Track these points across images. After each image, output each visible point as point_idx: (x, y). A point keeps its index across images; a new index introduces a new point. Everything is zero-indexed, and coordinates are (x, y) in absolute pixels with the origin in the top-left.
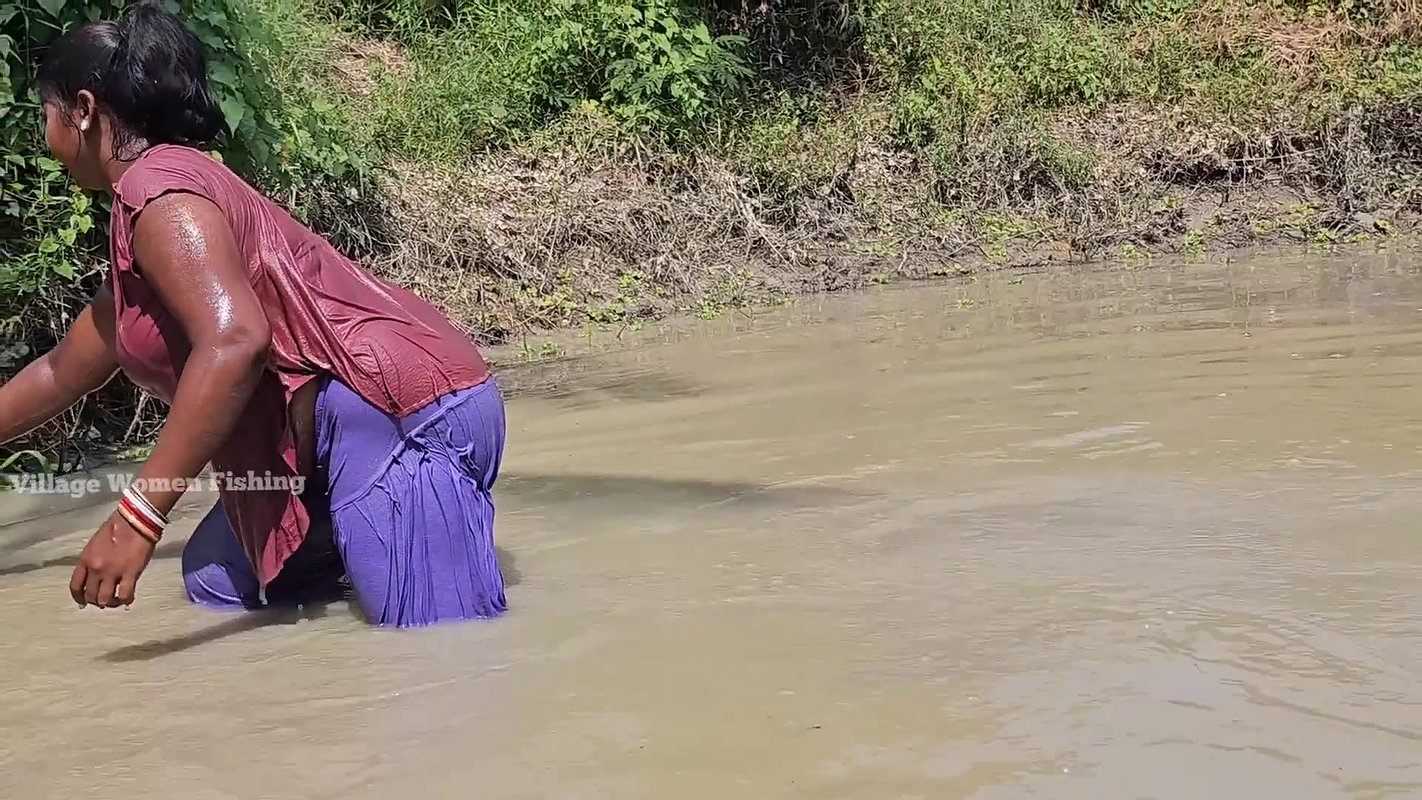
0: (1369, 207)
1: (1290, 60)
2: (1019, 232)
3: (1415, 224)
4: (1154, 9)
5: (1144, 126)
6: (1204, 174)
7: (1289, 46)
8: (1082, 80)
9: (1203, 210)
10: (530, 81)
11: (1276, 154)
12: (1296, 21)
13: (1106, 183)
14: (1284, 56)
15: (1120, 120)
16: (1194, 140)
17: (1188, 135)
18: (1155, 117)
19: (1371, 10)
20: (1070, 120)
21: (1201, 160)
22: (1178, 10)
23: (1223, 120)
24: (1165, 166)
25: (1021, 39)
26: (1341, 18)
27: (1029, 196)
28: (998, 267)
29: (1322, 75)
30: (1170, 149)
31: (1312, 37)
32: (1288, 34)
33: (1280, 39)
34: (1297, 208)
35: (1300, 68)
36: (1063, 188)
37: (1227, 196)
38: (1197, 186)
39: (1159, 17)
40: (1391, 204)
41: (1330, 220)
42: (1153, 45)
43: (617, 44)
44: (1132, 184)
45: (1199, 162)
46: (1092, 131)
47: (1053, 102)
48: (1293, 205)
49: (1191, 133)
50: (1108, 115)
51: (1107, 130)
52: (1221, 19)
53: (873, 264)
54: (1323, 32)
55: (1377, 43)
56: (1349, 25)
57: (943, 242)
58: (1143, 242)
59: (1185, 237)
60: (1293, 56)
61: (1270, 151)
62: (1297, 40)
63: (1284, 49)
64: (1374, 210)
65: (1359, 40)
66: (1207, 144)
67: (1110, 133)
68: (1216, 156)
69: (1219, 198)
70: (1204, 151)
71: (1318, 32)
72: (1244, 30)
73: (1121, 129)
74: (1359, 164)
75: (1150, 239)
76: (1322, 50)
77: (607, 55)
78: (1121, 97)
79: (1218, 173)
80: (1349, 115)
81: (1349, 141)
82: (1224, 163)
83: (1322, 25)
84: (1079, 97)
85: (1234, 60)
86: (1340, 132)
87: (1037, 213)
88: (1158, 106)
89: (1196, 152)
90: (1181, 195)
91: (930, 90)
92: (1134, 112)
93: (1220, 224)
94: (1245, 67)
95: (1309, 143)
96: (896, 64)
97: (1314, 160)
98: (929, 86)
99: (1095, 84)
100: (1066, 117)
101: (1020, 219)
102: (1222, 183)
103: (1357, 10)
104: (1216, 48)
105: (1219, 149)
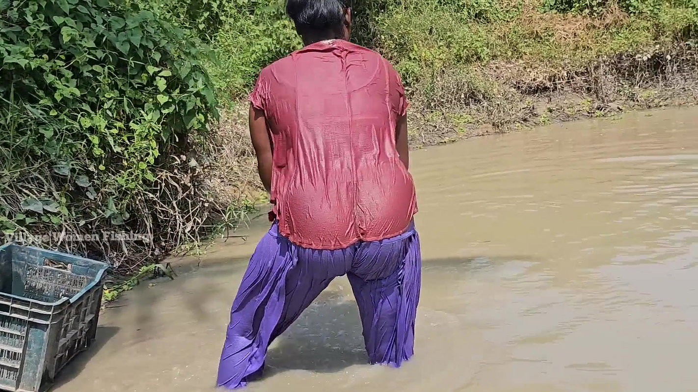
0: (612, 100)
1: (566, 37)
2: (468, 121)
3: (633, 106)
4: (502, 17)
5: (510, 69)
6: (540, 90)
7: (565, 31)
8: (479, 51)
9: (542, 105)
10: (251, 66)
11: (568, 79)
12: (564, 20)
13: (499, 96)
14: (563, 36)
15: (497, 68)
16: (532, 75)
17: (529, 73)
18: (512, 65)
19: (597, 13)
20: (476, 69)
21: (538, 83)
22: (512, 17)
23: (543, 65)
24: (522, 87)
25: (449, 34)
26: (585, 17)
27: (467, 104)
28: (466, 137)
29: (581, 43)
30: (523, 79)
31: (574, 26)
32: (563, 25)
33: (560, 28)
34: (584, 102)
35: (571, 40)
36: (483, 100)
37: (551, 99)
38: (537, 95)
39: (505, 21)
40: (620, 98)
41: (599, 107)
42: (505, 33)
43: (287, 47)
44: (510, 96)
45: (538, 85)
46: (486, 73)
47: (468, 61)
48: (580, 101)
49: (530, 72)
50: (491, 66)
51: (492, 72)
52: (532, 20)
53: (412, 140)
54: (578, 24)
55: (602, 28)
56: (589, 20)
57: (438, 127)
58: (522, 122)
59: (539, 118)
60: (567, 35)
61: (566, 78)
62: (567, 28)
63: (562, 32)
64: (614, 101)
65: (594, 27)
66: (538, 75)
67: (494, 73)
68: (545, 81)
69: (547, 100)
70: (538, 80)
71: (576, 24)
72: (544, 25)
73: (498, 71)
74: (608, 82)
75: (525, 120)
76: (578, 32)
77: (284, 52)
78: (495, 57)
79: (546, 89)
80: (600, 59)
81: (601, 71)
82: (548, 84)
83: (577, 21)
84: (479, 58)
85: (541, 38)
86: (596, 68)
87: (474, 112)
88: (513, 60)
89: (534, 80)
90: (529, 99)
91: (415, 59)
92: (503, 63)
93: (551, 111)
94: (548, 40)
95: (582, 74)
96: (395, 48)
97: (586, 81)
98: (413, 57)
99: (485, 53)
100: (473, 67)
101: (464, 115)
102: (548, 93)
103: (591, 14)
104: (532, 33)
105: (545, 78)
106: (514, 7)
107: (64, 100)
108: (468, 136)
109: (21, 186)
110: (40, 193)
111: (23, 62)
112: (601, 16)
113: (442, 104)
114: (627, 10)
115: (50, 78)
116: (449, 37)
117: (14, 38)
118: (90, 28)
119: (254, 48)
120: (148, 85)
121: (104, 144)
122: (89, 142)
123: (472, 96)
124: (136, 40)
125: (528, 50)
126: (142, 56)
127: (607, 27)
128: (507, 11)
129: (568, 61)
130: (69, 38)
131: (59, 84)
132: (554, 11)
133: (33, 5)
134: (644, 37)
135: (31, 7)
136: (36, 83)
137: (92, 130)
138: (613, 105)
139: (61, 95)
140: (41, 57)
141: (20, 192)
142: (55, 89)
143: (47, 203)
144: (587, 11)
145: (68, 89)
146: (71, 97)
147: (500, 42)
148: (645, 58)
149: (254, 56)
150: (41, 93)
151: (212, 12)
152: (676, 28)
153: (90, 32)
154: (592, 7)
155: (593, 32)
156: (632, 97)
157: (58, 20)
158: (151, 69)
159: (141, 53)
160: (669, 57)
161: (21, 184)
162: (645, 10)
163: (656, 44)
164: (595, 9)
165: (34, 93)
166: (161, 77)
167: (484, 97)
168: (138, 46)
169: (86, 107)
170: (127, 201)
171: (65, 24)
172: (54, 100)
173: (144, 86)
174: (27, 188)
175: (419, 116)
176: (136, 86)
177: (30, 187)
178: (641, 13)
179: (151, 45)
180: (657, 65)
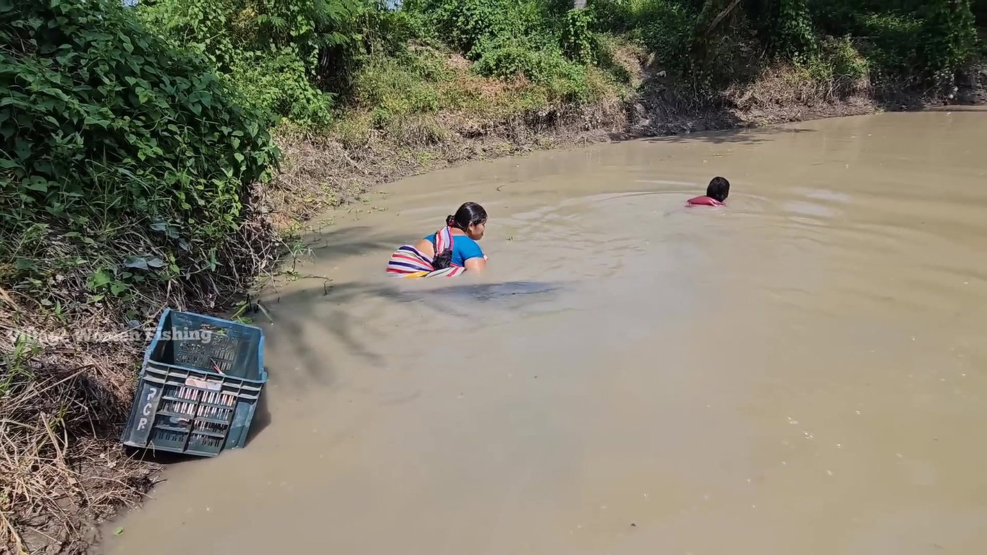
0: (524, 143)
1: (490, 96)
3: (538, 148)
4: (444, 78)
5: (453, 118)
6: (476, 135)
7: (489, 91)
8: (431, 103)
9: (478, 146)
11: (495, 128)
12: (488, 82)
13: (449, 139)
14: (488, 95)
15: (444, 116)
16: (470, 123)
17: (467, 122)
18: (455, 115)
19: (510, 79)
20: (430, 117)
22: (451, 78)
23: (476, 116)
24: (463, 132)
25: (408, 89)
26: (501, 82)
27: (427, 144)
29: (501, 101)
30: (464, 126)
31: (495, 88)
32: (487, 87)
33: (485, 89)
34: (506, 145)
35: (493, 98)
36: (438, 141)
37: (484, 142)
38: (474, 139)
39: (446, 81)
40: (529, 142)
42: (447, 90)
44: (456, 139)
45: (474, 131)
46: (437, 120)
47: (424, 111)
48: (503, 144)
50: (440, 115)
51: (441, 120)
52: (466, 82)
54: (497, 86)
55: (514, 90)
56: (504, 84)
57: (409, 163)
58: (467, 159)
59: (478, 156)
60: (490, 94)
61: (493, 127)
62: (490, 89)
63: (487, 92)
65: (508, 89)
66: (473, 124)
67: (443, 121)
68: (479, 129)
69: (481, 142)
70: (475, 128)
72: (474, 85)
73: (445, 119)
74: (521, 130)
76: (498, 92)
77: (290, 100)
78: (441, 108)
79: (480, 134)
80: (516, 114)
81: (516, 122)
82: (482, 131)
83: (496, 84)
84: (431, 109)
85: (473, 96)
86: (513, 120)
87: (432, 151)
88: (455, 112)
89: (472, 127)
90: (469, 142)
91: (385, 107)
92: (448, 113)
93: (485, 151)
94: (478, 98)
95: (504, 124)
96: (368, 98)
97: (506, 129)
98: (383, 106)
99: (435, 105)
100: (428, 116)
101: (427, 153)
102: (481, 137)
103: (506, 79)
104: (467, 91)
105: (479, 126)
106: (452, 70)
107: (148, 159)
108: (432, 169)
109: (117, 243)
110: (136, 248)
111: (105, 123)
112: (513, 82)
113: (408, 144)
114: (530, 78)
115: (132, 139)
116: (409, 91)
117: (86, 97)
118: (159, 88)
119: (264, 96)
120: (219, 142)
121: (190, 199)
122: (175, 197)
123: (431, 140)
124: (207, 101)
125: (464, 104)
126: (213, 116)
127: (517, 90)
128: (447, 74)
129: (494, 114)
130: (146, 99)
131: (141, 145)
132: (480, 75)
133: (103, 64)
134: (543, 99)
135: (101, 66)
136: (117, 142)
137: (177, 186)
138: (525, 147)
139: (144, 154)
140: (122, 119)
141: (118, 248)
142: (137, 149)
143: (149, 259)
144: (503, 77)
145: (151, 149)
146: (154, 156)
147: (443, 97)
148: (544, 115)
149: (265, 103)
150: (122, 152)
151: (224, 63)
152: (563, 94)
153: (160, 92)
154: (506, 74)
155: (508, 93)
156: (536, 142)
157: (131, 81)
158: (226, 130)
159: (211, 113)
160: (559, 114)
161: (116, 241)
162: (542, 79)
163: (551, 104)
164: (509, 76)
165: (116, 152)
166: (235, 136)
167: (439, 139)
168: (210, 108)
169: (169, 165)
170: (215, 248)
171: (137, 85)
172: (138, 160)
173: (216, 143)
174: (124, 244)
175: (393, 153)
176: (208, 143)
177: (127, 243)
178: (539, 81)
179: (220, 107)
180: (551, 118)
